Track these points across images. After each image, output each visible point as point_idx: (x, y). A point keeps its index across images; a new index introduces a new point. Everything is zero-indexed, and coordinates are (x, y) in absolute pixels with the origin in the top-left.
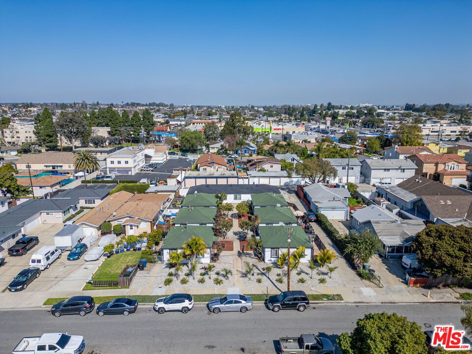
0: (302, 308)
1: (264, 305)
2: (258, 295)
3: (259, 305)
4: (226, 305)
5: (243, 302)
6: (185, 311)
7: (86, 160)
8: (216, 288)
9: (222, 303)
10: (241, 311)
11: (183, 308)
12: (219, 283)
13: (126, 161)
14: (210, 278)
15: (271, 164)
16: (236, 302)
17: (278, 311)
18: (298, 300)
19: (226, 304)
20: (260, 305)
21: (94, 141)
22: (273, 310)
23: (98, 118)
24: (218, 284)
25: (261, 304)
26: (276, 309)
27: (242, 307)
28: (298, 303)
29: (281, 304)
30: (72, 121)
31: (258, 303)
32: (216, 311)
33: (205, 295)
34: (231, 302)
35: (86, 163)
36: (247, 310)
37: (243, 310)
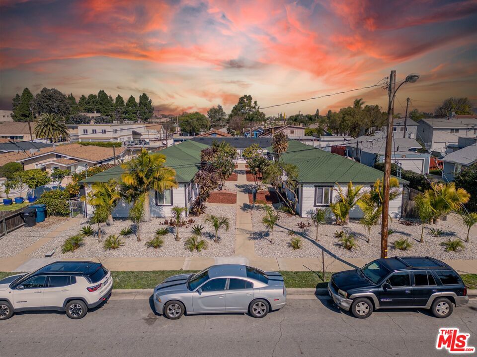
0: (442, 308)
1: (315, 297)
2: (296, 273)
3: (301, 297)
4: (205, 294)
5: (257, 284)
6: (75, 311)
7: (49, 126)
8: (187, 259)
9: (191, 288)
10: (250, 313)
11: (69, 301)
12: (197, 248)
13: (102, 130)
14: (177, 239)
15: (292, 129)
16: (236, 284)
17: (369, 315)
18: (432, 283)
19: (204, 289)
20: (306, 297)
21: (75, 120)
22: (350, 312)
23: (89, 103)
24: (195, 251)
25: (308, 295)
26: (362, 308)
27: (255, 301)
28: (430, 292)
29: (378, 294)
30: (51, 98)
31: (298, 293)
32: (172, 312)
33: (154, 272)
34: (218, 285)
35: (49, 130)
36: (270, 311)
37: (258, 310)
